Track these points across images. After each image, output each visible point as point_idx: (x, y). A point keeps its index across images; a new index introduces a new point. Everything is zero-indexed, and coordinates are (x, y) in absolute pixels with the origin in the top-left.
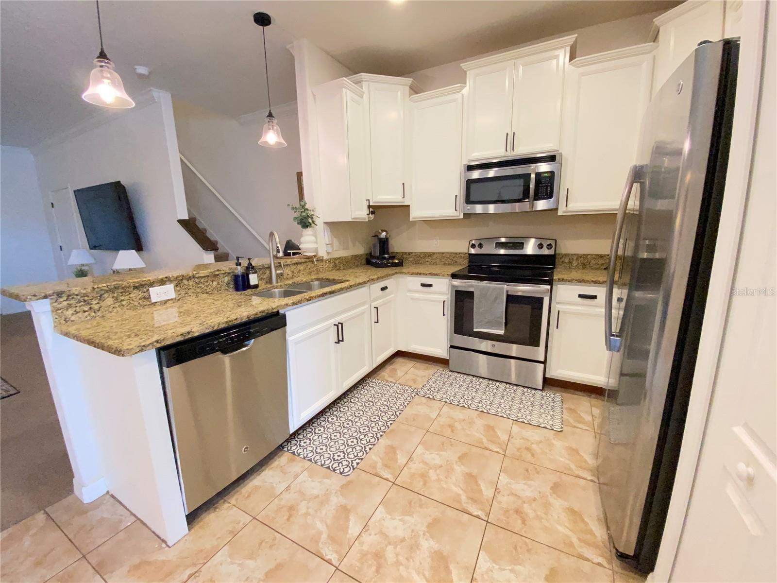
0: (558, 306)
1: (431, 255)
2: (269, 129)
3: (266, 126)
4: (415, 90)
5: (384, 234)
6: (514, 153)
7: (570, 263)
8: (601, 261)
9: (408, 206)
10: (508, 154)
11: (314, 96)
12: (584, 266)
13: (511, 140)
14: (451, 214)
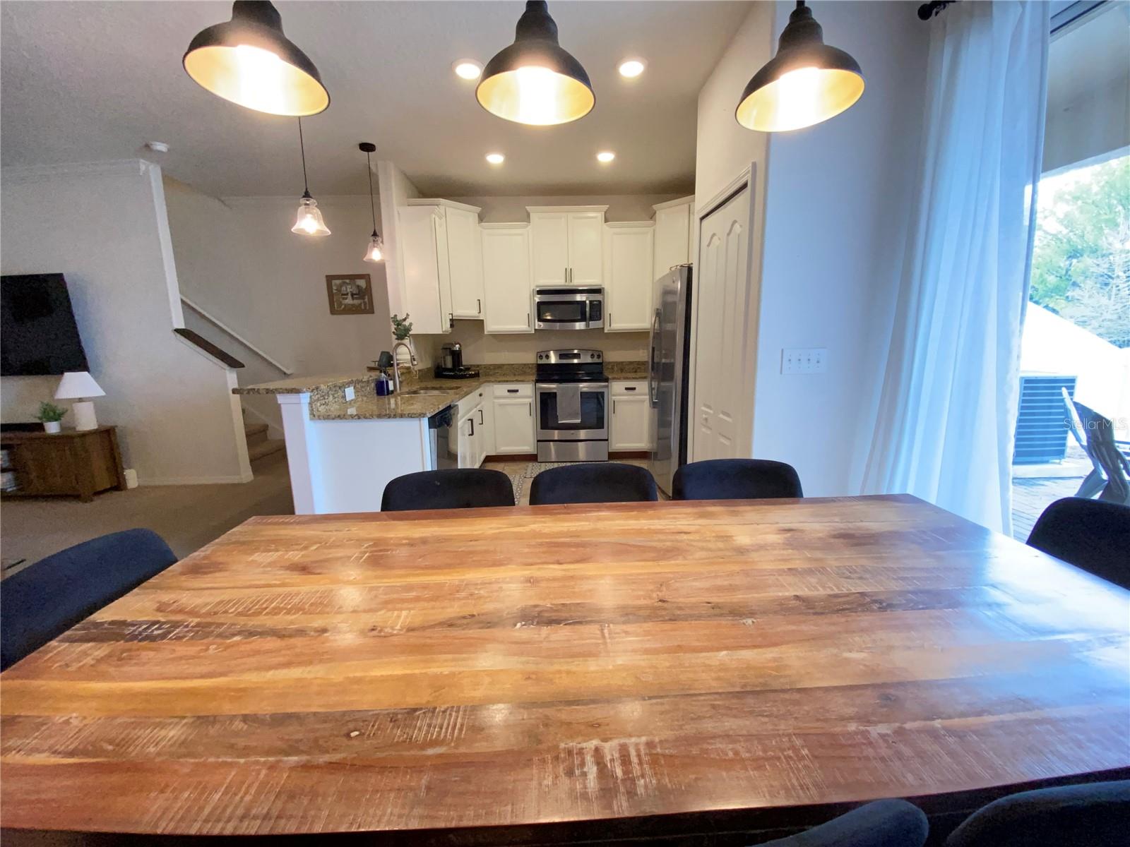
0: (613, 398)
1: (500, 366)
2: (374, 247)
3: (371, 244)
4: (481, 218)
5: (457, 346)
6: (572, 284)
7: (612, 369)
8: (632, 367)
9: (483, 320)
10: (567, 284)
11: (399, 214)
12: (622, 370)
13: (569, 273)
14: (525, 329)
